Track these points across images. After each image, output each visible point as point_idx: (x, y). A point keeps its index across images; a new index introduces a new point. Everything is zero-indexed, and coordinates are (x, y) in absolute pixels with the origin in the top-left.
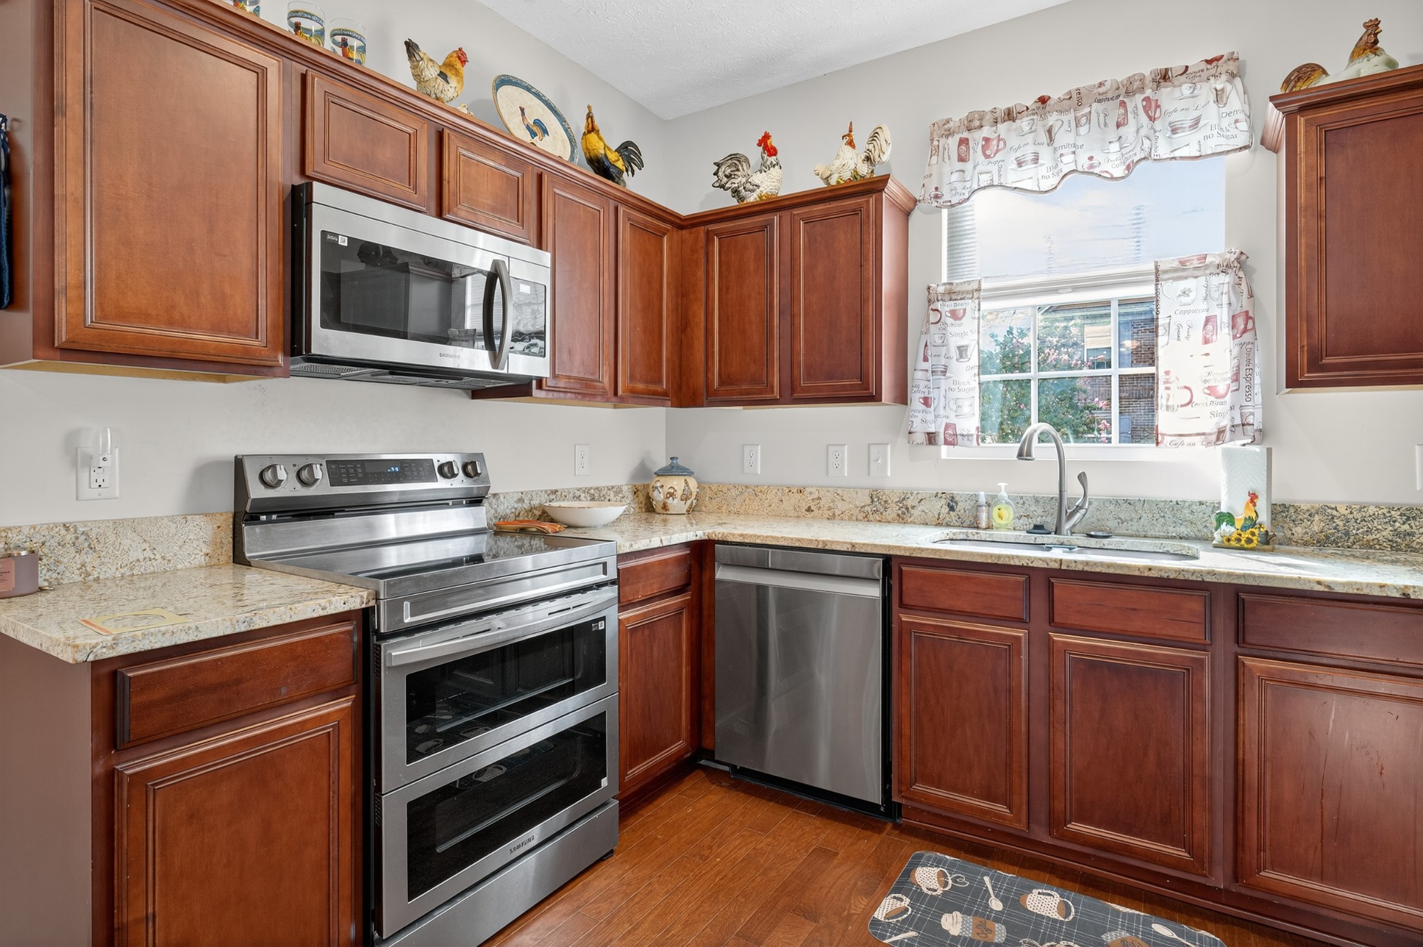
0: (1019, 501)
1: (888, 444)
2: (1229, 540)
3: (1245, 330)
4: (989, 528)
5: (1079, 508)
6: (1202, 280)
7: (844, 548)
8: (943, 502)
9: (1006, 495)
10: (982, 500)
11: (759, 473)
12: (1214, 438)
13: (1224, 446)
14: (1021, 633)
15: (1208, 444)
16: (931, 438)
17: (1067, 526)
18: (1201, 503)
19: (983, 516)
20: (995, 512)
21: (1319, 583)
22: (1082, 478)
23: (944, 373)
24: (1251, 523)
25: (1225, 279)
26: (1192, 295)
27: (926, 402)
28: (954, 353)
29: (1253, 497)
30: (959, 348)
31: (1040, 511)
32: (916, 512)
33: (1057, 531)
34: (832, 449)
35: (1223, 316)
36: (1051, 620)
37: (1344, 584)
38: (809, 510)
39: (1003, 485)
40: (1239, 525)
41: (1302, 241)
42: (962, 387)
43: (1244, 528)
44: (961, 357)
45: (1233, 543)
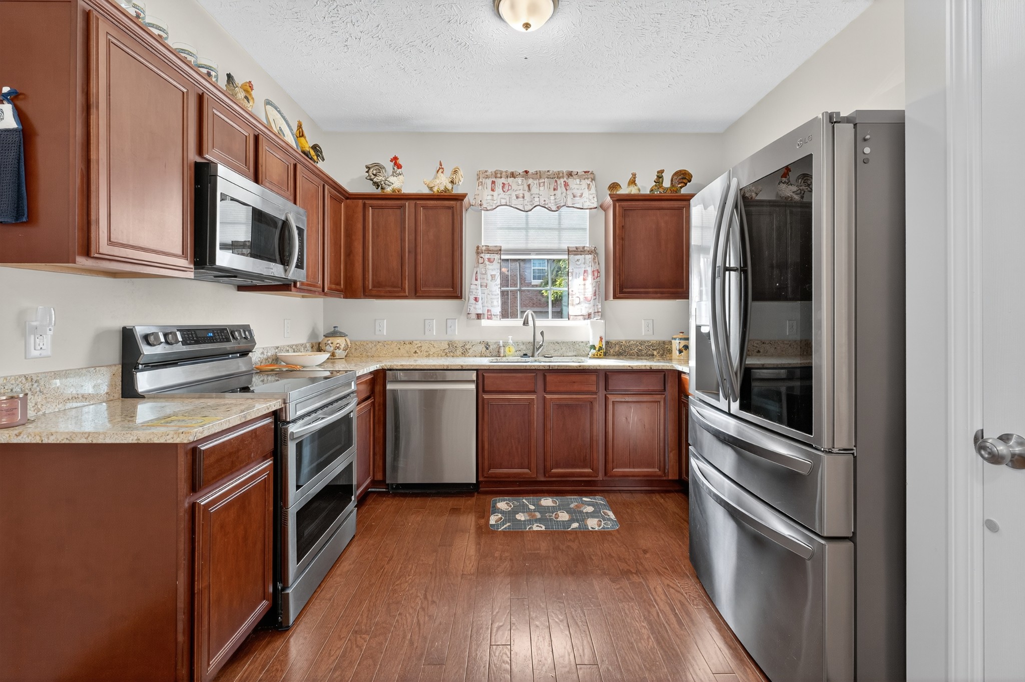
0: (517, 343)
1: (456, 319)
2: (594, 355)
3: (597, 277)
4: (505, 356)
5: (541, 346)
6: (583, 256)
7: (458, 368)
8: (483, 346)
9: (511, 342)
10: (501, 344)
11: (385, 334)
12: (587, 317)
13: (592, 320)
14: (533, 397)
15: (585, 319)
16: (479, 316)
17: (536, 354)
18: (582, 342)
19: (502, 350)
20: (507, 349)
21: (629, 366)
22: (542, 333)
23: (486, 286)
24: (600, 348)
25: (590, 256)
26: (580, 261)
27: (476, 299)
28: (490, 278)
29: (601, 338)
30: (491, 275)
31: (525, 348)
32: (471, 351)
33: (533, 356)
34: (427, 322)
35: (590, 270)
36: (545, 391)
37: (636, 366)
38: (416, 352)
39: (510, 337)
40: (597, 349)
41: (617, 247)
42: (494, 293)
43: (599, 350)
44: (492, 280)
45: (596, 356)
